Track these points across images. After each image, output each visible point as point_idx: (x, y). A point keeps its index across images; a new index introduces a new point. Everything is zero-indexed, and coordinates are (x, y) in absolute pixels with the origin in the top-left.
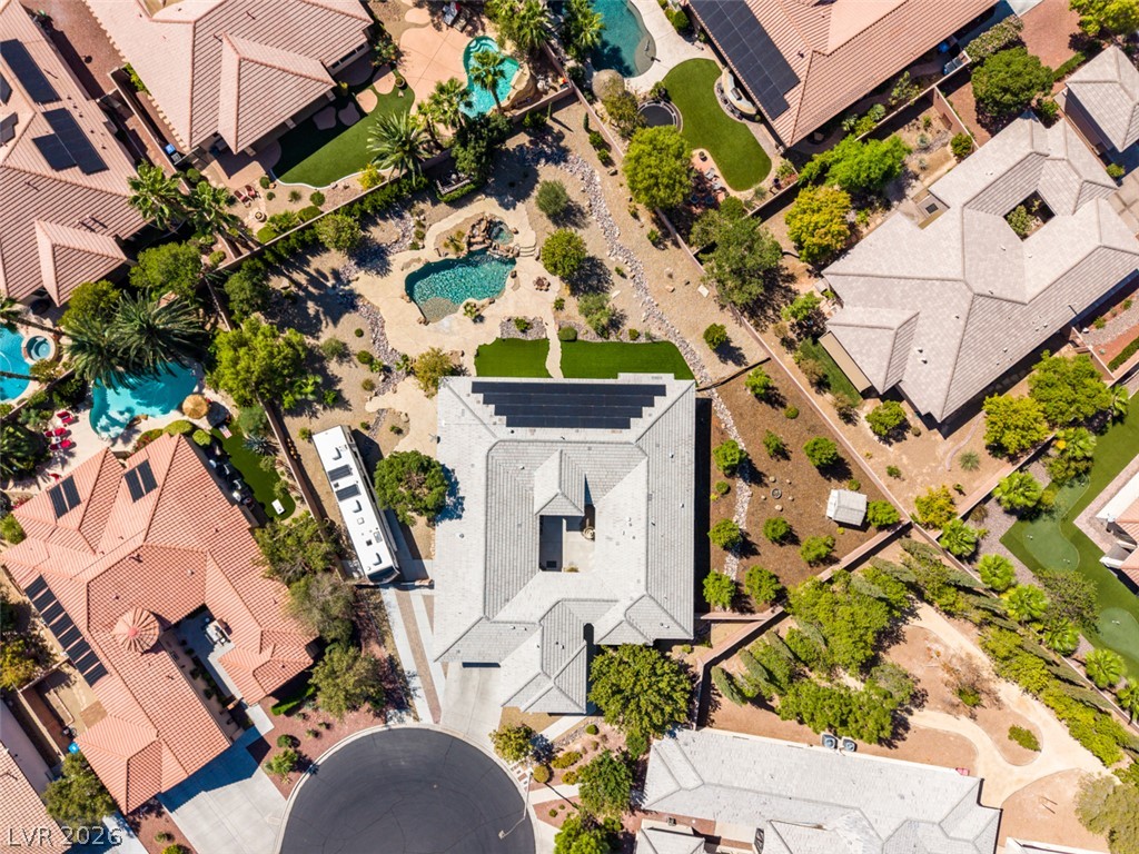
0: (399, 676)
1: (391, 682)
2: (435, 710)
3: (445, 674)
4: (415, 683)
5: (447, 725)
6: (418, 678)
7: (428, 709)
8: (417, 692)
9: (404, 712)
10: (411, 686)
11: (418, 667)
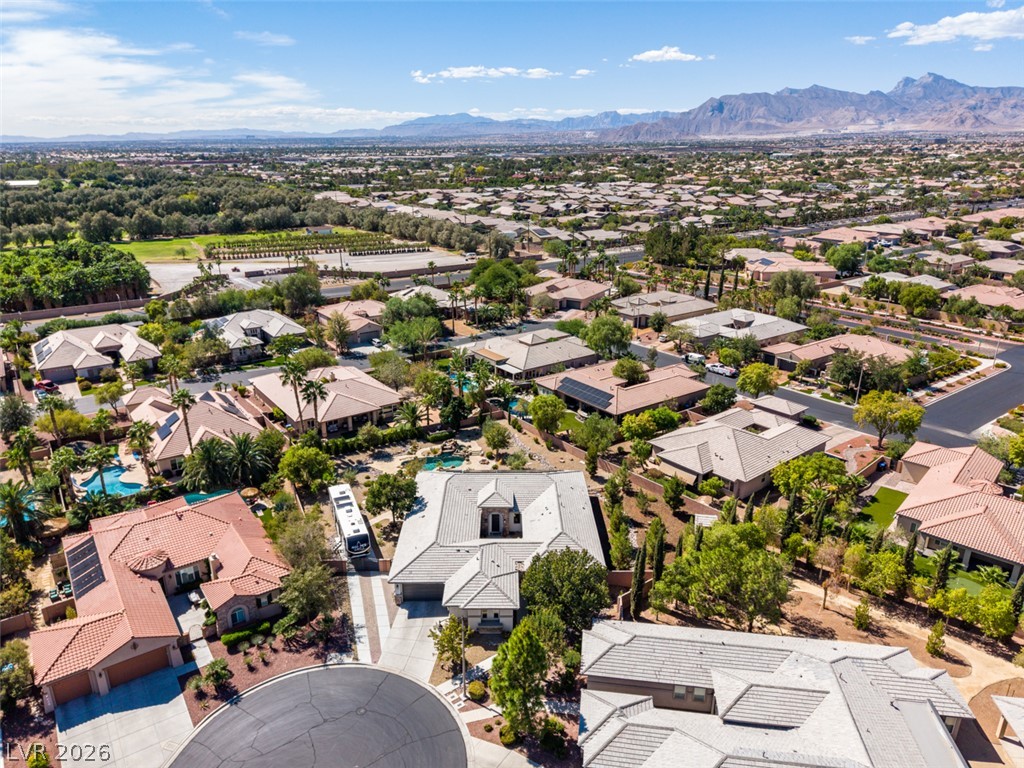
0: (348, 627)
1: (338, 633)
2: (376, 652)
3: (391, 625)
4: (360, 633)
5: (385, 664)
6: (365, 630)
7: (369, 652)
8: (362, 640)
9: (344, 655)
10: (357, 635)
11: (367, 621)
